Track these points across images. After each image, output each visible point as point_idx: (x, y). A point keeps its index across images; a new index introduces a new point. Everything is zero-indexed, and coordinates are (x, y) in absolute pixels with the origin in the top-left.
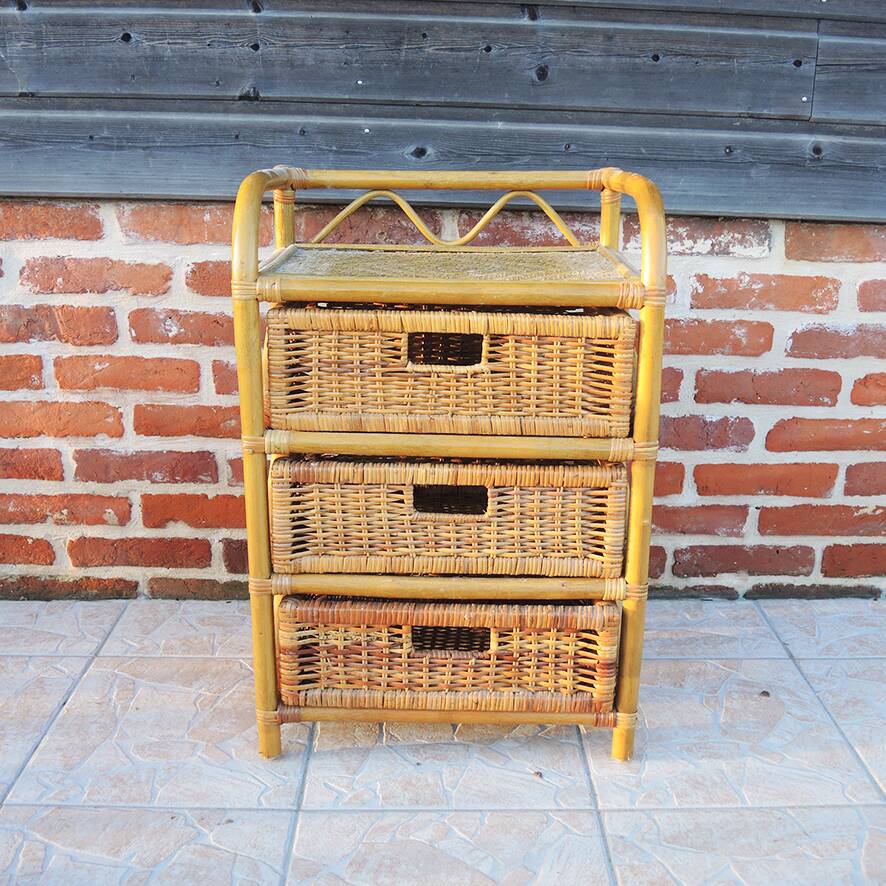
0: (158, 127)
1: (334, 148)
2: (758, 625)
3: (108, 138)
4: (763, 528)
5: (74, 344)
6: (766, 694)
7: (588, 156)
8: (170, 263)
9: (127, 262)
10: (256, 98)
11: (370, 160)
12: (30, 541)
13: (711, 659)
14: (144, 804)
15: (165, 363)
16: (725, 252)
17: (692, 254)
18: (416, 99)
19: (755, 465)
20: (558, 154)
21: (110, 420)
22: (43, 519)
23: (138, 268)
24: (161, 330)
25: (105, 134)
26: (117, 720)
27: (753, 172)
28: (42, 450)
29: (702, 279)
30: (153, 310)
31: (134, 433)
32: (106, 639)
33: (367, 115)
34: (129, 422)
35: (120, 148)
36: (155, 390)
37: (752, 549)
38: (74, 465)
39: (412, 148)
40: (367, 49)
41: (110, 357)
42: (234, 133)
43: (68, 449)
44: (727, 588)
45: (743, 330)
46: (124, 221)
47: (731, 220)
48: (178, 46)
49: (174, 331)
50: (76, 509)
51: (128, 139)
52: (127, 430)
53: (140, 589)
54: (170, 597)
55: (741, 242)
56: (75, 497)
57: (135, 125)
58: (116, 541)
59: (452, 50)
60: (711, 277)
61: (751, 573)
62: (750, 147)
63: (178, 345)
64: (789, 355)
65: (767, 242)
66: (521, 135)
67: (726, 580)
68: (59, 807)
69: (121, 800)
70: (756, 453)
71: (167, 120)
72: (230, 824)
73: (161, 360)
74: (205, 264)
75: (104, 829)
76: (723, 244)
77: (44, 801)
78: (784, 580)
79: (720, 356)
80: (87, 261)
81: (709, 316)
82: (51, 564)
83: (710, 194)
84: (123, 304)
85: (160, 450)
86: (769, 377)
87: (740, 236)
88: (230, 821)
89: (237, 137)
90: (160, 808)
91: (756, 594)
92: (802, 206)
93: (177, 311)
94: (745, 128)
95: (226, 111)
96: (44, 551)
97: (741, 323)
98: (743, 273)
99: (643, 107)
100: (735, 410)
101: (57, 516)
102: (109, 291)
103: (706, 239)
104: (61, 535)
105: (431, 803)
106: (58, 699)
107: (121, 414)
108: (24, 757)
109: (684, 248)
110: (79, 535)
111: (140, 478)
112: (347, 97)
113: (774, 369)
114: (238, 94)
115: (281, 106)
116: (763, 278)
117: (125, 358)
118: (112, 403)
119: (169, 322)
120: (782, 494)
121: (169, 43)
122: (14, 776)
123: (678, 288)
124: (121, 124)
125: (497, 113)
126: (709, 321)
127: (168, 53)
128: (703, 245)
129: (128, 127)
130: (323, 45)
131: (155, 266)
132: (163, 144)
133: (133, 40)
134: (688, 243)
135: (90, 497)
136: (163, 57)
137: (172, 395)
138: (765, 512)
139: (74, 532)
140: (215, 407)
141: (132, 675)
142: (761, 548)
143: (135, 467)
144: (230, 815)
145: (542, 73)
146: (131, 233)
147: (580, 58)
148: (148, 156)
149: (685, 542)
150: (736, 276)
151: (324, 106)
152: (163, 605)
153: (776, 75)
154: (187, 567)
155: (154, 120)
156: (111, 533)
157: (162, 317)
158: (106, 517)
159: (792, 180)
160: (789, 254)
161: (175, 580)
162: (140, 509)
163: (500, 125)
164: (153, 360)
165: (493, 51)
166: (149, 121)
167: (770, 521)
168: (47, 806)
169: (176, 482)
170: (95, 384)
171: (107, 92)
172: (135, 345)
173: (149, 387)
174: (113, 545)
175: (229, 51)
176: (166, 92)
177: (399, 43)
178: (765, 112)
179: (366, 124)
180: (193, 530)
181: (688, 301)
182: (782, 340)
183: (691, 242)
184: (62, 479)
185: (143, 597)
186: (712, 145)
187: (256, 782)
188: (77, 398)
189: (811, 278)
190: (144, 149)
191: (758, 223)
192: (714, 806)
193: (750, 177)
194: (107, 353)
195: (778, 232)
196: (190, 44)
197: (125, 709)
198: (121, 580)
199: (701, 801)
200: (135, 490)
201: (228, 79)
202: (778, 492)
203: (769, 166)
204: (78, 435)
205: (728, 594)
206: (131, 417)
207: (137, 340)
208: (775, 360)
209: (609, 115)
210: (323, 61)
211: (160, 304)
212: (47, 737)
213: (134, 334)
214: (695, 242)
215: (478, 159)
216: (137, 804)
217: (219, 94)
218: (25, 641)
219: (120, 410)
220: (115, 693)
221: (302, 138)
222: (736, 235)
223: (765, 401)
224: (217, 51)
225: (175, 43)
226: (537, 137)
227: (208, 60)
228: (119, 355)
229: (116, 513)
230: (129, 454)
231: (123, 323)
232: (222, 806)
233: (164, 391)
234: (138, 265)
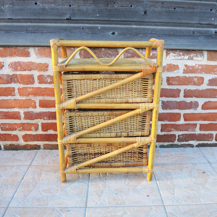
0: (45, 27)
1: (91, 32)
2: (200, 154)
3: (31, 30)
4: (201, 129)
5: (23, 84)
6: (204, 173)
7: (157, 34)
8: (48, 63)
9: (37, 63)
10: (70, 19)
11: (100, 35)
12: (12, 135)
13: (189, 163)
14: (46, 206)
15: (47, 89)
16: (192, 59)
17: (183, 59)
18: (112, 19)
19: (199, 113)
20: (149, 34)
21: (33, 104)
22: (16, 129)
23: (39, 64)
24: (46, 80)
25: (31, 29)
26: (37, 183)
27: (199, 38)
28: (15, 112)
29: (186, 66)
30: (44, 75)
31: (39, 107)
32: (33, 161)
33: (99, 24)
34: (38, 104)
35: (35, 33)
36: (45, 96)
37: (198, 134)
38: (24, 115)
39: (111, 32)
40: (99, 6)
41: (33, 88)
42: (65, 29)
43: (22, 111)
44: (191, 144)
45: (196, 79)
46: (36, 52)
47: (193, 50)
48: (50, 6)
49: (49, 81)
50: (24, 127)
51: (37, 30)
52: (37, 106)
53: (41, 147)
54: (49, 149)
55: (196, 56)
56: (24, 124)
57: (38, 27)
58: (35, 135)
59: (122, 6)
60: (188, 65)
61: (197, 141)
62: (199, 32)
63: (50, 84)
64: (208, 85)
65: (203, 56)
66: (140, 29)
67: (191, 142)
68: (23, 208)
69: (39, 205)
70: (199, 110)
71: (47, 25)
72: (69, 212)
73: (46, 88)
75: (36, 214)
76: (191, 57)
77: (19, 206)
78: (206, 142)
79: (190, 85)
80: (26, 62)
81: (188, 75)
82: (18, 141)
83: (189, 44)
84: (36, 74)
85: (46, 111)
86: (203, 91)
87: (196, 55)
88: (69, 211)
89: (65, 30)
90: (50, 207)
91: (199, 146)
92: (212, 47)
93: (50, 75)
94: (197, 27)
95: (63, 23)
96: (16, 138)
97: (196, 77)
98: (196, 64)
99: (172, 22)
100: (194, 99)
101: (19, 129)
102: (32, 70)
103: (187, 56)
104: (20, 134)
105: (121, 204)
106: (21, 177)
107: (36, 102)
108: (13, 194)
109: (181, 58)
110: (25, 133)
111: (41, 119)
112: (94, 19)
113: (204, 89)
114: (66, 18)
115: (77, 21)
116: (201, 65)
117: (36, 88)
118: (33, 99)
119: (48, 78)
120: (205, 121)
121: (47, 5)
122: (11, 199)
123: (180, 68)
124: (35, 27)
125: (133, 23)
126: (188, 77)
127: (47, 7)
128: (186, 57)
129: (37, 27)
130: (88, 5)
131: (44, 64)
132: (46, 32)
133: (38, 4)
134: (183, 57)
135: (28, 124)
136: (46, 8)
137: (49, 97)
138: (201, 125)
139: (24, 133)
141: (40, 170)
142: (200, 134)
143: (39, 116)
144: (69, 209)
145: (145, 13)
146: (38, 55)
147: (155, 9)
148: (42, 35)
149: (181, 133)
150: (194, 65)
151: (88, 21)
152: (47, 151)
153: (206, 13)
154: (53, 141)
155: (44, 25)
156: (33, 133)
157: (46, 77)
158: (32, 129)
159: (209, 40)
160: (208, 59)
161: (50, 145)
162: (41, 127)
163: (134, 26)
164: (44, 88)
165: (133, 7)
166: (42, 26)
167: (202, 127)
168: (20, 207)
169: (50, 119)
170: (29, 94)
171: (31, 18)
172: (39, 84)
173: (43, 95)
174: (34, 136)
175: (63, 7)
176: (46, 18)
177: (108, 5)
178: (203, 22)
179: (99, 26)
180: (55, 132)
181: (182, 71)
182: (206, 81)
183: (183, 56)
184: (20, 119)
185: (42, 149)
186: (189, 31)
187: (75, 200)
188: (24, 98)
189: (214, 65)
190: (41, 33)
191: (201, 51)
192: (194, 203)
193: (199, 40)
194: (32, 86)
195: (205, 53)
196: (53, 5)
197: (39, 180)
198: (36, 145)
199: (190, 202)
200: (40, 122)
201: (62, 14)
202: (205, 120)
203: (204, 37)
204: (24, 108)
205: (192, 146)
206: (38, 103)
207: (40, 83)
208: (204, 87)
209: (162, 23)
210: (88, 10)
211: (45, 74)
212: (19, 188)
213: (39, 82)
214: (184, 56)
215: (129, 35)
216: (44, 206)
217: (61, 18)
218: (12, 162)
219: (35, 101)
220: (36, 175)
221: (82, 30)
222: (195, 55)
223: (202, 97)
224: (60, 7)
225: (49, 5)
226: (144, 29)
227: (58, 9)
228: (35, 87)
229: (34, 128)
230: (38, 113)
231: (36, 79)
232: (66, 207)
233: (47, 96)
234: (39, 63)
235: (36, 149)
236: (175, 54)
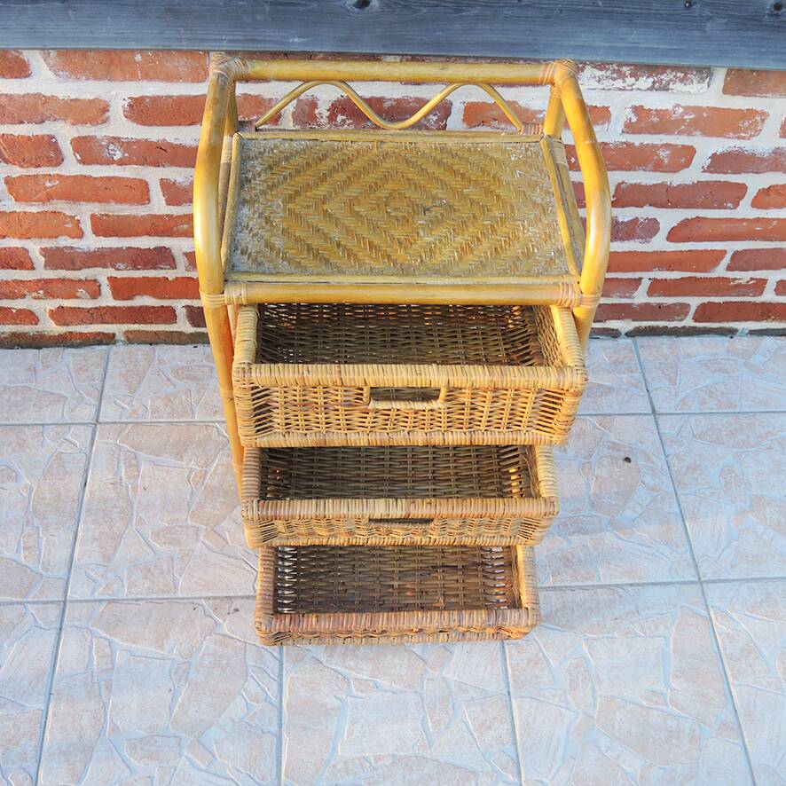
4: (651, 293)
5: (22, 166)
6: (628, 460)
7: (543, 8)
8: (104, 97)
9: (61, 98)
11: (309, 11)
12: (14, 311)
14: (171, 595)
15: (113, 181)
16: (665, 88)
17: (632, 90)
19: (654, 252)
21: (69, 226)
22: (23, 296)
23: (73, 103)
24: (105, 154)
26: (131, 502)
27: (709, 25)
28: (10, 248)
29: (638, 110)
30: (94, 137)
31: (93, 235)
32: (101, 399)
34: (87, 226)
35: (36, 1)
36: (108, 202)
37: (639, 305)
38: (43, 259)
41: (59, 176)
43: (34, 248)
44: (613, 330)
45: (667, 152)
46: (51, 62)
49: (118, 155)
52: (85, 232)
53: (117, 338)
54: (145, 343)
55: (682, 80)
56: (48, 281)
58: (91, 309)
60: (646, 107)
61: (634, 320)
63: (124, 166)
64: (705, 171)
65: (707, 80)
67: (612, 324)
68: (110, 601)
69: (153, 593)
72: (237, 613)
73: (110, 178)
74: (142, 98)
75: (147, 623)
76: (664, 82)
77: (96, 596)
78: (661, 324)
79: (641, 172)
80: (19, 96)
81: (637, 140)
82: (36, 324)
83: (661, 46)
84: (65, 133)
85: (120, 246)
86: (683, 188)
87: (682, 74)
88: (237, 610)
90: (183, 599)
91: (636, 333)
93: (119, 138)
96: (30, 317)
97: (667, 146)
98: (678, 105)
100: (646, 213)
101: (34, 294)
102: (47, 122)
103: (648, 77)
104: (43, 307)
106: (78, 480)
107: (79, 220)
108: (70, 550)
109: (625, 85)
110: (57, 305)
111: (104, 266)
113: (689, 182)
116: (697, 110)
117: (74, 177)
118: (68, 213)
119: (111, 147)
120: (672, 270)
122: (67, 570)
123: (613, 118)
126: (637, 144)
128: (646, 82)
131: (90, 101)
134: (630, 80)
135: (62, 280)
137: (125, 206)
138: (655, 281)
139: (53, 304)
140: (167, 216)
141: (133, 447)
142: (647, 305)
143: (99, 259)
144: (237, 604)
146: (61, 73)
148: (67, 9)
150: (670, 108)
154: (156, 324)
156: (88, 304)
157: (104, 143)
158: (78, 294)
160: (725, 91)
161: (147, 332)
162: (108, 288)
164: (101, 178)
167: (657, 287)
168: (100, 601)
169: (139, 269)
170: (49, 198)
172: (81, 166)
173: (102, 200)
174: (89, 311)
180: (159, 301)
181: (620, 127)
182: (702, 158)
183: (633, 79)
184: (33, 268)
185: (121, 343)
187: (247, 567)
188: (34, 209)
189: (743, 110)
190: (62, 2)
193: (705, 32)
194: (55, 172)
197: (135, 489)
198: (100, 333)
199: (569, 578)
200: (103, 275)
202: (670, 268)
203: (726, 20)
204: (41, 237)
205: (614, 334)
206: (89, 223)
207: (83, 162)
208: (692, 175)
211: (100, 132)
212: (81, 526)
213: (79, 158)
214: (637, 80)
215: (425, 10)
216: (165, 596)
218: (35, 405)
219: (77, 218)
220: (123, 470)
222: (679, 74)
223: (675, 206)
228: (68, 174)
229: (87, 292)
230: (92, 250)
231: (67, 149)
232: (228, 595)
233: (116, 203)
234: (71, 100)
235: (100, 343)
236: (603, 73)
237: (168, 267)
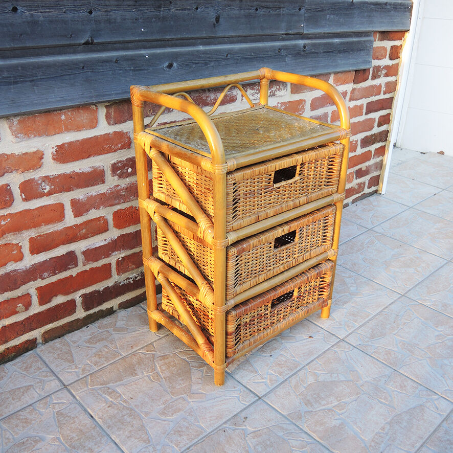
0: (38, 66)
1: (132, 68)
3: (8, 77)
7: (234, 59)
8: (42, 149)
9: (17, 154)
10: (92, 44)
11: (149, 72)
14: (205, 434)
15: (44, 209)
16: (274, 95)
18: (168, 37)
20: (225, 59)
21: (15, 252)
23: (24, 156)
24: (39, 190)
25: (6, 75)
26: (130, 408)
27: (287, 59)
30: (34, 179)
31: (30, 255)
32: (56, 375)
33: (145, 48)
34: (26, 250)
35: (16, 83)
36: (40, 226)
39: (167, 64)
40: (146, 11)
41: (10, 215)
42: (82, 65)
46: (14, 128)
48: (47, 14)
49: (48, 188)
51: (20, 77)
52: (25, 254)
53: (38, 341)
54: (56, 338)
55: (279, 89)
57: (24, 67)
58: (24, 321)
59: (182, 10)
62: (286, 48)
63: (50, 196)
65: (286, 88)
66: (210, 51)
69: (193, 439)
71: (43, 62)
72: (248, 419)
73: (41, 207)
74: (63, 145)
76: (273, 92)
84: (15, 180)
85: (45, 259)
87: (278, 87)
88: (246, 418)
89: (83, 68)
90: (213, 431)
92: (301, 72)
93: (48, 176)
94: (283, 40)
95: (75, 52)
98: (278, 103)
99: (253, 34)
102: (6, 174)
103: (269, 90)
107: (21, 246)
111: (35, 279)
112: (137, 39)
114: (83, 42)
115: (104, 47)
116: (285, 103)
117: (20, 212)
118: (15, 242)
119: (43, 184)
121: (41, 12)
124: (15, 67)
125: (199, 41)
127: (41, 19)
129: (20, 68)
130: (124, 10)
131: (34, 153)
132: (42, 77)
133: (19, 11)
136: (38, 21)
137: (50, 226)
140: (74, 225)
141: (101, 385)
143: (32, 274)
144: (243, 415)
145: (218, 20)
146: (19, 135)
147: (231, 12)
148: (33, 86)
150: (276, 105)
151: (125, 45)
153: (293, 15)
154: (64, 318)
155: (37, 63)
156: (20, 317)
157: (39, 182)
158: (17, 309)
159: (299, 60)
160: (292, 92)
161: (57, 328)
162: (36, 297)
163: (201, 48)
164: (37, 209)
165: (199, 10)
166: (32, 64)
169: (56, 274)
170: (3, 234)
171: (5, 47)
172: (25, 203)
173: (36, 225)
174: (22, 323)
175: (76, 15)
176: (42, 44)
177: (160, 7)
178: (291, 32)
179: (145, 52)
180: (66, 297)
185: (40, 345)
186: (273, 49)
187: (229, 397)
189: (298, 101)
190: (31, 81)
192: (366, 320)
193: (285, 61)
194: (8, 213)
196: (54, 12)
197: (126, 402)
198: (27, 341)
200: (33, 287)
201: (76, 33)
203: (291, 56)
206: (28, 246)
207: (26, 199)
209: (240, 38)
210: (125, 19)
211: (36, 175)
213: (24, 197)
215: (194, 66)
216: (202, 436)
217: (72, 42)
218: (13, 400)
219: (20, 245)
220: (108, 397)
221: (117, 64)
224: (70, 16)
225: (46, 12)
226: (217, 51)
227: (65, 22)
228: (16, 212)
229: (24, 305)
230: (28, 268)
231: (16, 192)
232: (234, 415)
233: (45, 225)
234: (23, 154)
235: (27, 350)
236: (253, 91)
237: (74, 266)
